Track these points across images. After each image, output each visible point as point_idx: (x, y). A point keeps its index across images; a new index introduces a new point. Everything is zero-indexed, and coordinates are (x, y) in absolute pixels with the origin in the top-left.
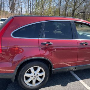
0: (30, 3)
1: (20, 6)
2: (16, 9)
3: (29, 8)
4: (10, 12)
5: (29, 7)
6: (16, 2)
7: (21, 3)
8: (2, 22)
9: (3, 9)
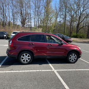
0: (38, 18)
1: (30, 21)
2: (27, 23)
3: (38, 23)
4: (21, 26)
5: (38, 21)
6: (27, 18)
7: (31, 18)
8: (14, 35)
9: (15, 23)
